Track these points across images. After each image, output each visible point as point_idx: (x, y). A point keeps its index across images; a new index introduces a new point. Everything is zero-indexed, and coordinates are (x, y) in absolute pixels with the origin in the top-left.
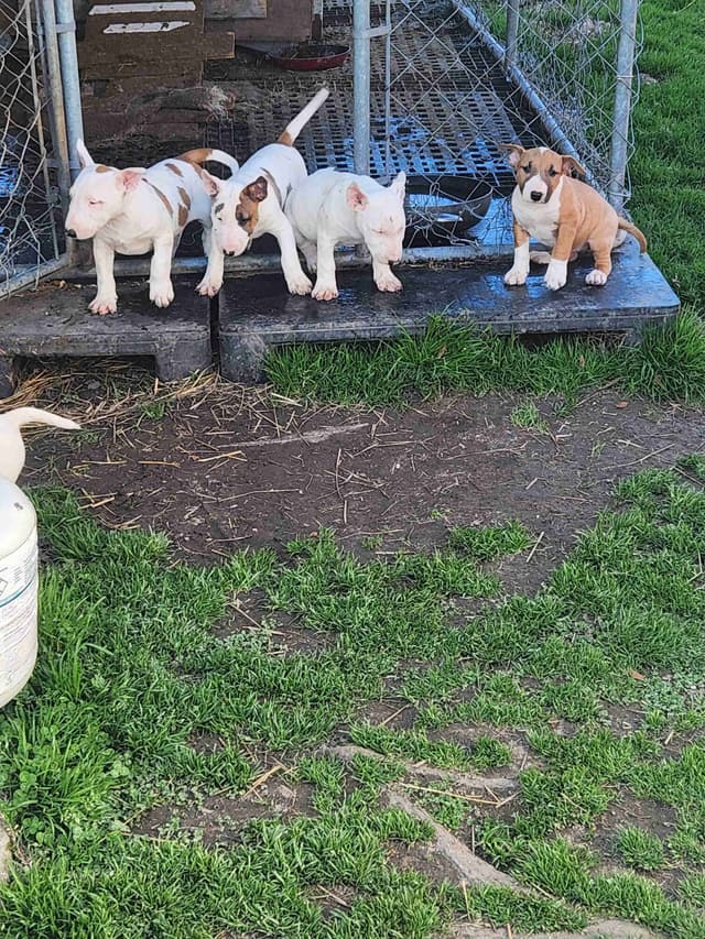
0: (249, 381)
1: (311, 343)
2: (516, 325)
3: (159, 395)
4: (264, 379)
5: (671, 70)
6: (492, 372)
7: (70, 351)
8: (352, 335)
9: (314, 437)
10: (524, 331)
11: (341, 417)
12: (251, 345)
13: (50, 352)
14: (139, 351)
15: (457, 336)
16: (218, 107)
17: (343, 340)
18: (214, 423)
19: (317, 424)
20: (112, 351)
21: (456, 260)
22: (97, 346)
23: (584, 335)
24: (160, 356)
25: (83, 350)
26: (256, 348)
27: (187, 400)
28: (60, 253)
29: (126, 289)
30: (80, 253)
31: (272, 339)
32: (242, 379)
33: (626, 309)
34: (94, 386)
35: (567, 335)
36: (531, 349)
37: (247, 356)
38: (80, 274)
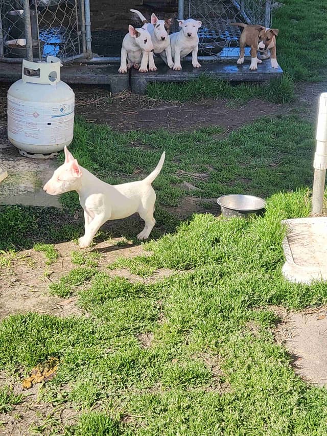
0: (141, 94)
1: (161, 82)
2: (228, 77)
3: (111, 97)
4: (146, 93)
5: (304, 18)
6: (221, 92)
7: (82, 82)
8: (174, 79)
9: (161, 109)
10: (231, 80)
11: (170, 104)
12: (142, 81)
13: (76, 82)
14: (106, 83)
15: (209, 80)
16: (136, 19)
17: (172, 81)
18: (129, 105)
19: (162, 106)
20: (96, 82)
21: (212, 61)
22: (92, 80)
23: (251, 82)
24: (112, 85)
25: (87, 82)
26: (143, 82)
27: (121, 99)
28: (81, 53)
29: (102, 66)
30: (88, 54)
31: (148, 80)
32: (139, 93)
33: (265, 73)
34: (90, 95)
35: (246, 82)
36: (233, 86)
37: (140, 86)
38: (87, 61)
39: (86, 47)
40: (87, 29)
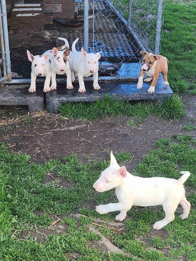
0: (54, 113)
1: (71, 103)
2: (128, 98)
3: (29, 116)
4: (59, 112)
5: (173, 29)
6: (122, 111)
7: (4, 104)
8: (83, 101)
9: (72, 128)
10: (130, 100)
11: (79, 123)
14: (24, 104)
15: (112, 101)
16: (48, 37)
17: (81, 102)
18: (44, 124)
19: (73, 124)
20: (16, 104)
21: (112, 80)
22: (12, 103)
23: (147, 101)
24: (29, 106)
25: (8, 104)
26: (56, 104)
27: (37, 118)
28: (2, 77)
29: (20, 87)
30: (8, 77)
31: (61, 101)
32: (52, 112)
33: (158, 94)
34: (11, 114)
35: (142, 101)
36: (132, 105)
37: (54, 106)
38: (8, 82)
39: (7, 71)
40: (7, 57)
